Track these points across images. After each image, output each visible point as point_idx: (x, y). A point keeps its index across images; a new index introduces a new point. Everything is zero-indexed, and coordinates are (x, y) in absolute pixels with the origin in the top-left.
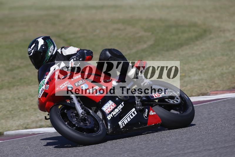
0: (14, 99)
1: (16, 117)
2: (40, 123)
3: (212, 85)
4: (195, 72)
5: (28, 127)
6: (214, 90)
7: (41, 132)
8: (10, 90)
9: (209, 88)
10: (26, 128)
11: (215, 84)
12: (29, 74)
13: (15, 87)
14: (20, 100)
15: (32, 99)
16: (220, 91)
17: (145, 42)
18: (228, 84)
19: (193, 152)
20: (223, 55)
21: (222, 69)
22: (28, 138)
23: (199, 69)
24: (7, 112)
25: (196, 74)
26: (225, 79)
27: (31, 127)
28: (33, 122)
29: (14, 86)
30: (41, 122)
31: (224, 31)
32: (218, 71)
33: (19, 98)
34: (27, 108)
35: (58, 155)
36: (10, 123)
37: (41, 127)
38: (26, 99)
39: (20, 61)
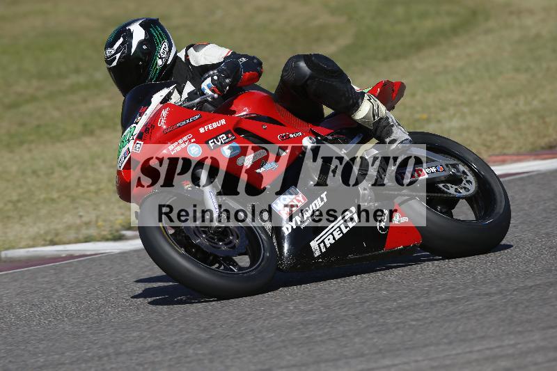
0: (23, 173)
1: (28, 216)
2: (85, 232)
3: (492, 142)
4: (452, 111)
5: (56, 239)
6: (497, 152)
7: (88, 253)
8: (12, 152)
9: (485, 148)
10: (53, 243)
11: (500, 138)
12: (56, 114)
13: (26, 146)
14: (38, 176)
15: (65, 173)
16: (513, 154)
17: (332, 40)
18: (531, 139)
19: (451, 301)
20: (517, 70)
21: (517, 104)
22: (56, 266)
23: (462, 104)
24: (6, 204)
25: (455, 115)
26: (523, 126)
27: (65, 239)
28: (69, 227)
29: (21, 143)
30: (87, 229)
31: (519, 13)
32: (508, 107)
33: (34, 172)
34: (55, 195)
35: (130, 305)
36: (15, 230)
37: (87, 240)
38: (52, 173)
39: (35, 83)
